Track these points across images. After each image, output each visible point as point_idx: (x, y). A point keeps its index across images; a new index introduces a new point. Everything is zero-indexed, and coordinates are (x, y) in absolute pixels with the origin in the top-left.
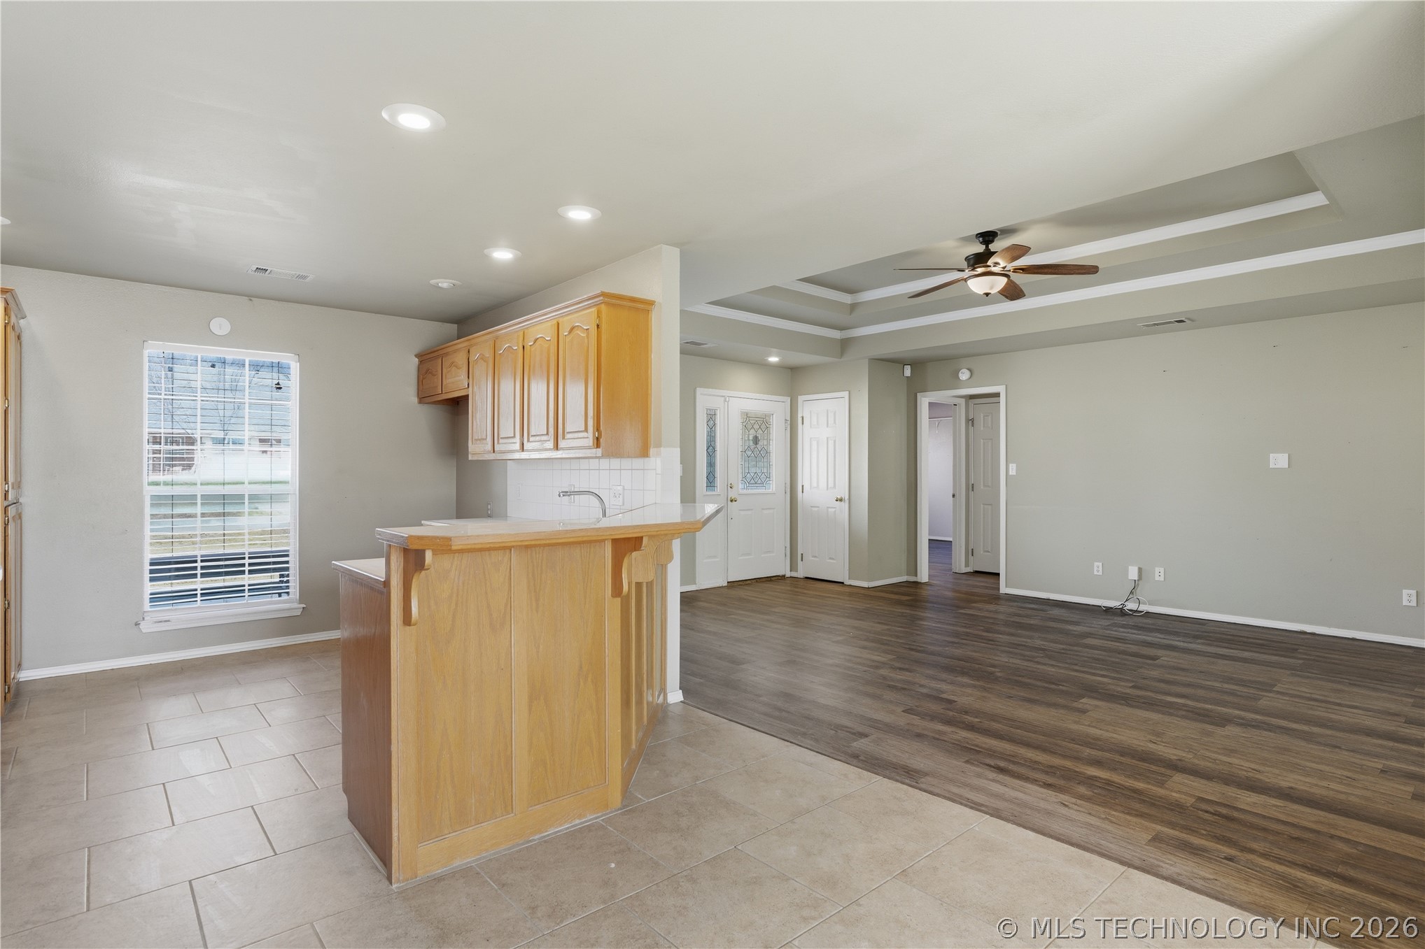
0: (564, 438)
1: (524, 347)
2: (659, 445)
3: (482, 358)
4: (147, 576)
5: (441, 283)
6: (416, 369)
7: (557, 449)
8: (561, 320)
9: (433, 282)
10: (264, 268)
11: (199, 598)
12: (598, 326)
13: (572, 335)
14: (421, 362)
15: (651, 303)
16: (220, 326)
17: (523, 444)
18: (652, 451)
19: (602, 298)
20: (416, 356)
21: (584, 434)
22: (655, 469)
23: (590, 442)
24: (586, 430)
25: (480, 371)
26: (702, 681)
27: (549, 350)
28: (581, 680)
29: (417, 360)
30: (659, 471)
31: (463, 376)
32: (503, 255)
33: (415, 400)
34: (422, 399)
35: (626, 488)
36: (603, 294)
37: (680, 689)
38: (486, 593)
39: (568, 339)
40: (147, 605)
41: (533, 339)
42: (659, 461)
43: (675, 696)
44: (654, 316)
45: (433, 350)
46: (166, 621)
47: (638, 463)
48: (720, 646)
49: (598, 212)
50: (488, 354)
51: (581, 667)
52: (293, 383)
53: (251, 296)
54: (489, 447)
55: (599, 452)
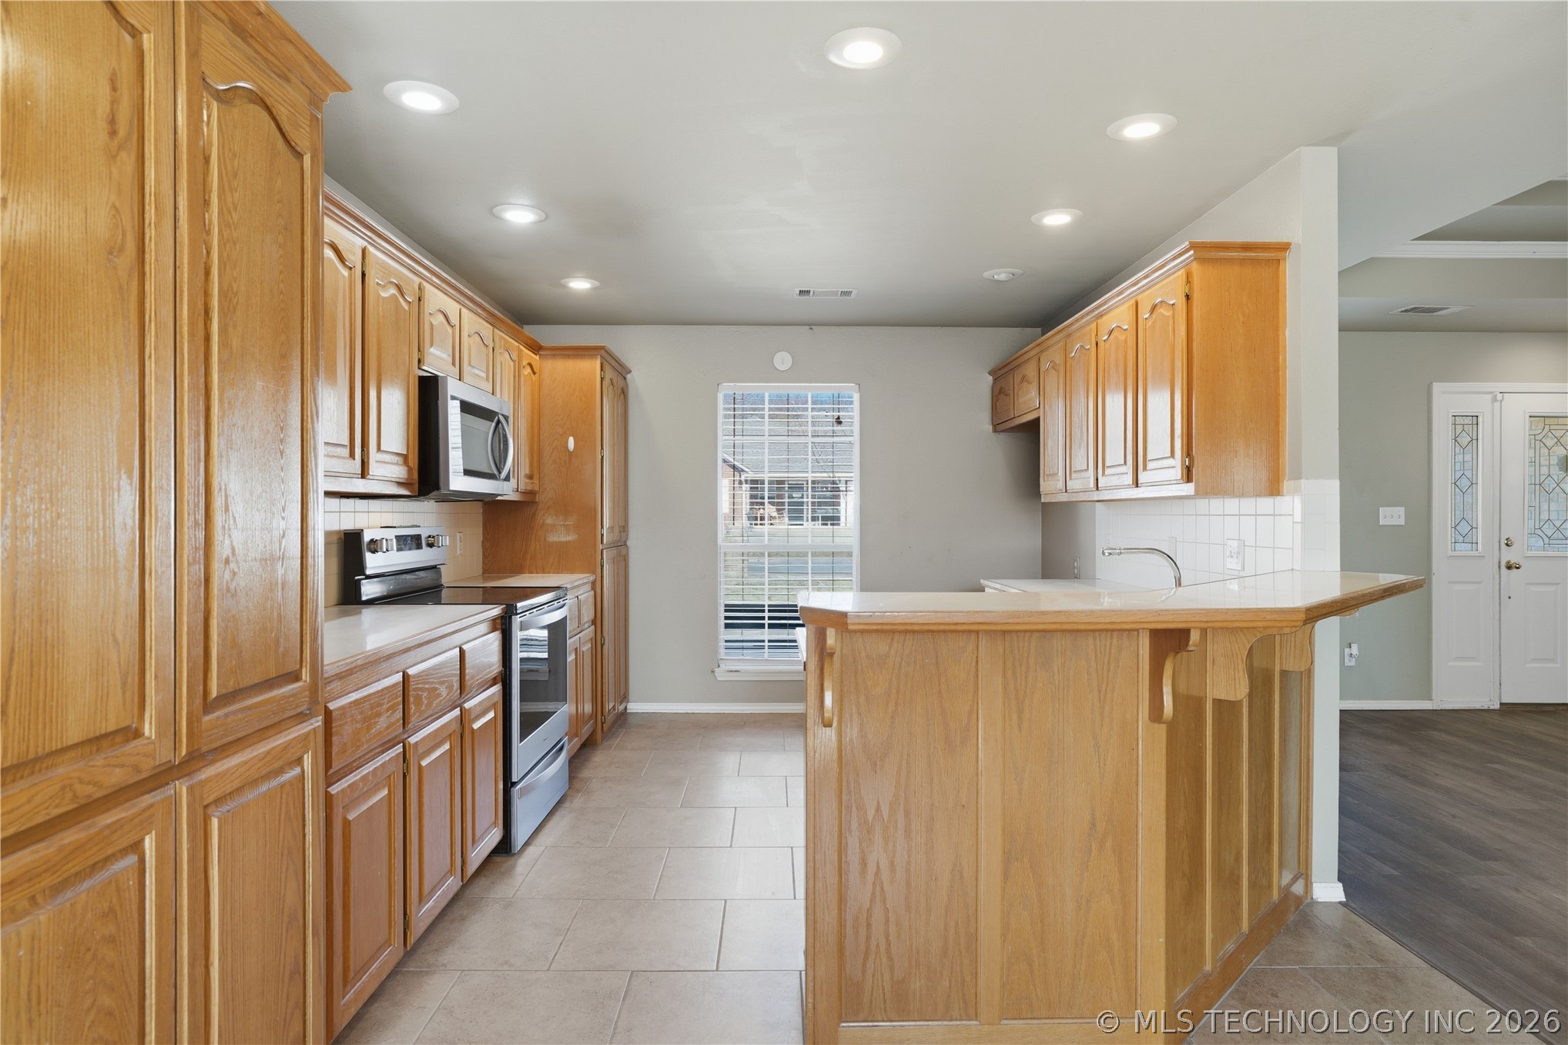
0: (1145, 469)
1: (1097, 344)
2: (1297, 476)
3: (1054, 367)
4: (723, 622)
5: (998, 274)
6: (990, 389)
7: (1137, 486)
8: (1139, 298)
9: (986, 275)
10: (806, 289)
11: (766, 650)
12: (1187, 297)
13: (1154, 316)
14: (995, 380)
15: (1285, 247)
16: (783, 361)
17: (1097, 480)
18: (1287, 485)
19: (1192, 252)
20: (990, 373)
21: (1171, 462)
22: (1293, 515)
23: (1177, 473)
24: (1172, 455)
25: (1052, 383)
26: (1395, 873)
27: (1126, 341)
28: (1093, 845)
29: (991, 377)
30: (1298, 517)
31: (1034, 393)
32: (1057, 219)
33: (990, 428)
34: (997, 427)
35: (1246, 544)
36: (1193, 246)
37: (1339, 880)
38: (940, 692)
39: (1149, 323)
40: (722, 651)
41: (1107, 331)
42: (1297, 501)
43: (1328, 891)
44: (1289, 268)
45: (1005, 364)
46: (736, 671)
47: (1266, 504)
48: (1454, 816)
49: (1171, 119)
50: (1058, 359)
51: (1093, 825)
52: (853, 414)
53: (811, 325)
54: (1061, 485)
55: (1189, 489)
